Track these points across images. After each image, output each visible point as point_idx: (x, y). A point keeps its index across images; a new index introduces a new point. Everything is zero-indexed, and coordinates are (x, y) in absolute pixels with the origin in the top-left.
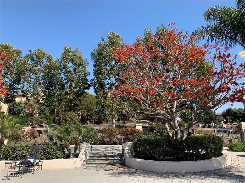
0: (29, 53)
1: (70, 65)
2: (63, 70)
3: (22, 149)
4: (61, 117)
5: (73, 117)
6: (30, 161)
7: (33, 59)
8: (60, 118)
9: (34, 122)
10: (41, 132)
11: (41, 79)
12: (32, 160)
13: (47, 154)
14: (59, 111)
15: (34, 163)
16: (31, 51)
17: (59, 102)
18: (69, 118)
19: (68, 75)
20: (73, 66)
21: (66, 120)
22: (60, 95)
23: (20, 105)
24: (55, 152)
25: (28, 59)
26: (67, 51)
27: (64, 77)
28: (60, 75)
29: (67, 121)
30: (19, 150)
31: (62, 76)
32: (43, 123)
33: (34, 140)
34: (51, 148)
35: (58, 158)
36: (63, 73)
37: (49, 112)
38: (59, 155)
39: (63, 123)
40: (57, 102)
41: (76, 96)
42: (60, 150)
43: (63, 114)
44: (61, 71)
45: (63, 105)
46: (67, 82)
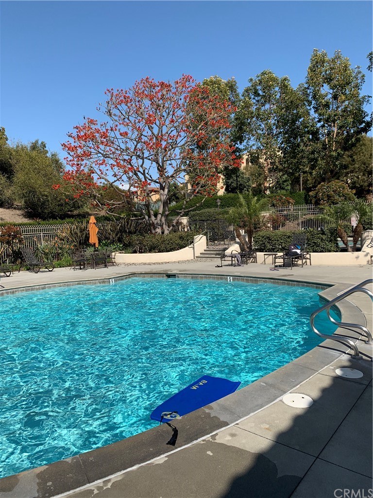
0: (250, 85)
1: (326, 90)
2: (313, 103)
3: (279, 239)
4: (319, 191)
5: (341, 189)
6: (296, 252)
7: (256, 94)
8: (317, 193)
9: (275, 202)
10: (287, 218)
11: (275, 127)
12: (299, 251)
13: (313, 246)
14: (308, 180)
15: (301, 254)
16: (251, 80)
17: (312, 165)
18: (333, 191)
19: (324, 113)
20: (331, 91)
21: (328, 195)
22: (313, 153)
23: (241, 175)
24: (325, 243)
25: (249, 94)
26: (318, 63)
27: (316, 115)
28: (309, 114)
29: (331, 197)
30: (276, 240)
31: (313, 114)
32: (289, 203)
33: (277, 230)
34: (319, 238)
35: (330, 251)
36: (314, 107)
37: (290, 184)
38: (331, 247)
39: (324, 201)
40: (309, 165)
41: (342, 150)
42: (331, 241)
43: (323, 185)
44: (310, 106)
45: (319, 168)
46: (323, 126)
